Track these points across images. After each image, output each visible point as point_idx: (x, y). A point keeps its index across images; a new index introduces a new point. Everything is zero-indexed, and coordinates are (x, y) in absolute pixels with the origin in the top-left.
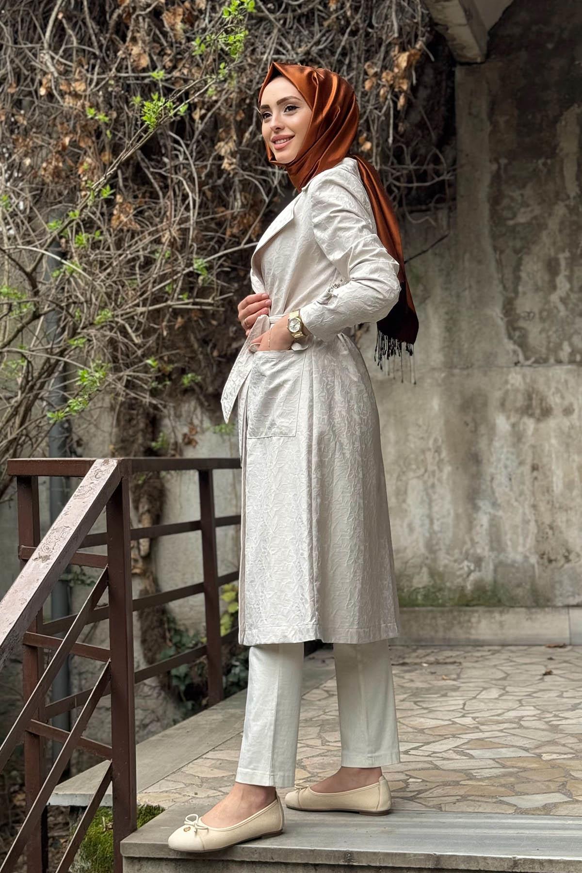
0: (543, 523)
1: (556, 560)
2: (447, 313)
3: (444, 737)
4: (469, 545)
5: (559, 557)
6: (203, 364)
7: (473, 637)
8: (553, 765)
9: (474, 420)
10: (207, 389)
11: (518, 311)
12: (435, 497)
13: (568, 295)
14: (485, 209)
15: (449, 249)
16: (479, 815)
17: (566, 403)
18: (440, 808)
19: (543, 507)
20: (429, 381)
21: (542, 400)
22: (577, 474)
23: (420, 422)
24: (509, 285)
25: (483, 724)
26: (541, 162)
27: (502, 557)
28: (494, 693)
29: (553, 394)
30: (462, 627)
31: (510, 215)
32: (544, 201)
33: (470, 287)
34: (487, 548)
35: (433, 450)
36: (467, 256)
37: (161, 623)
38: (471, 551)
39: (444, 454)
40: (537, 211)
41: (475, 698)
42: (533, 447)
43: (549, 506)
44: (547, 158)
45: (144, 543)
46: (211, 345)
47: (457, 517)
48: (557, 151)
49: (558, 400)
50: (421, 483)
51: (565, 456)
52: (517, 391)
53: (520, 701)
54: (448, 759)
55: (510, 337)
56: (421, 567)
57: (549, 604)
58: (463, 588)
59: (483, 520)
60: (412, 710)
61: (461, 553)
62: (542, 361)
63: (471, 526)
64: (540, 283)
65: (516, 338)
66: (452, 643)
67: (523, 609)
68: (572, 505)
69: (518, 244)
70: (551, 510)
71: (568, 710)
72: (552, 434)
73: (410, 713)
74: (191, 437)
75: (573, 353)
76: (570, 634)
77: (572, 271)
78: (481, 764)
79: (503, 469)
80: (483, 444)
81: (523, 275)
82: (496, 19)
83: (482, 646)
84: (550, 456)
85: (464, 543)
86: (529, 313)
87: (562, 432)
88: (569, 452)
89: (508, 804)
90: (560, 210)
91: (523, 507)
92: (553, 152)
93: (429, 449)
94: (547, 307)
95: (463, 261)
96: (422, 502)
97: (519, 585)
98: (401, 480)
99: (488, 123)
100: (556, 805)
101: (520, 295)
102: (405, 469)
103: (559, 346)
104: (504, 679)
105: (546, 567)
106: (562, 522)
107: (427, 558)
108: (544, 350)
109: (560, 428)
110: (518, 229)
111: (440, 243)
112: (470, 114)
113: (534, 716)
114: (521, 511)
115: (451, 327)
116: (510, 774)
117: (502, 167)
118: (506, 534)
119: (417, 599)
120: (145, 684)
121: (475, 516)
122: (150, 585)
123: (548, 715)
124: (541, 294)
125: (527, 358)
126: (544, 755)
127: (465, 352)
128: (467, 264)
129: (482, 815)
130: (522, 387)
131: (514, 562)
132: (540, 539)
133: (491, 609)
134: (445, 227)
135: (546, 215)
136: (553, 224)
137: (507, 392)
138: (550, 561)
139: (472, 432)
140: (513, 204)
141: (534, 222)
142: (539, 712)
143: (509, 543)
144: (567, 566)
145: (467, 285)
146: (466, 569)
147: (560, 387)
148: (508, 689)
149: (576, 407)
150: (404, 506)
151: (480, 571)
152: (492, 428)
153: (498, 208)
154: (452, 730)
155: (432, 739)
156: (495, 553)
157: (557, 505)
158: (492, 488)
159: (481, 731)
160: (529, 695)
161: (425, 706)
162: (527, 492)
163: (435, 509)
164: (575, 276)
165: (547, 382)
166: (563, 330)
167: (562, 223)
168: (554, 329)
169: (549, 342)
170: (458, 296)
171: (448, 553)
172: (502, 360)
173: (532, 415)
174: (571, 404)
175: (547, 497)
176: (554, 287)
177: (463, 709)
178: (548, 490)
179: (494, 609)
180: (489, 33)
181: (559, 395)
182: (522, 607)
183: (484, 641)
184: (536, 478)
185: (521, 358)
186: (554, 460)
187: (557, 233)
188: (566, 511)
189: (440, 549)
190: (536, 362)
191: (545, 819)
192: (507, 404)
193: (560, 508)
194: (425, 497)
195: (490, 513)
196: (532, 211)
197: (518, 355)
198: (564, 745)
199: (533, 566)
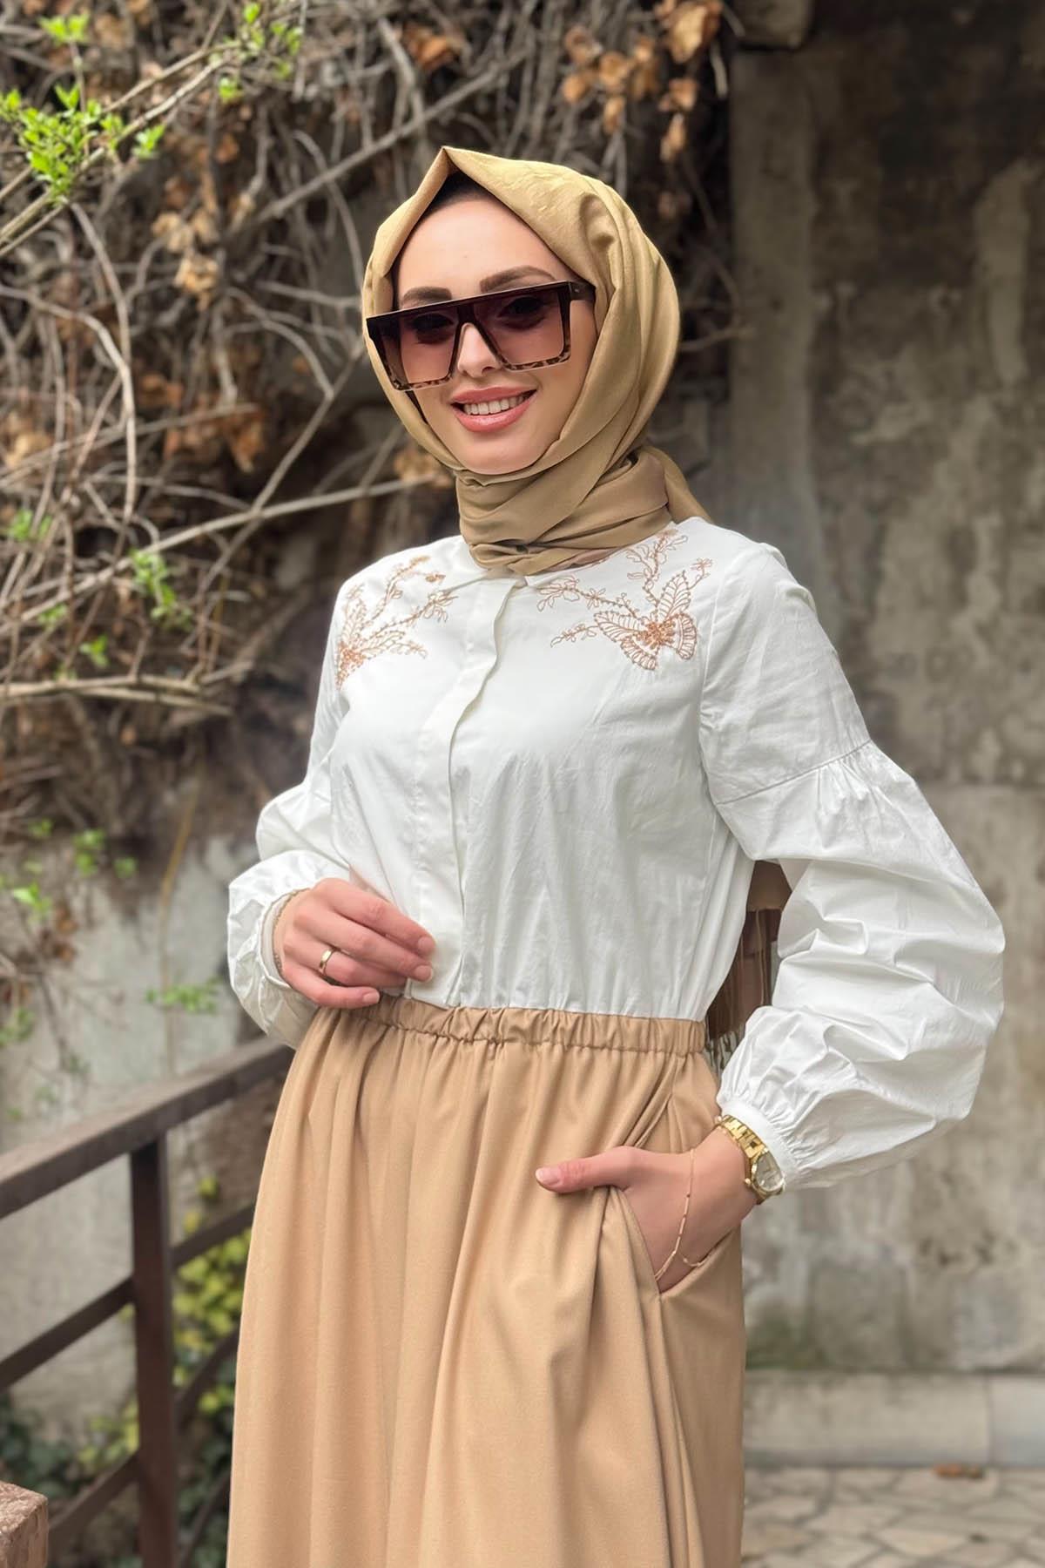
0: (928, 1169)
1: (958, 1258)
5: (965, 1251)
6: (97, 762)
11: (876, 653)
13: (995, 618)
14: (800, 405)
24: (855, 588)
26: (935, 295)
27: (827, 1247)
31: (859, 422)
32: (940, 389)
34: (792, 1225)
44: (950, 287)
48: (976, 271)
57: (940, 1364)
62: (931, 774)
64: (928, 589)
67: (878, 1381)
68: (1001, 1123)
69: (879, 491)
74: (62, 940)
75: (1006, 758)
76: (991, 1439)
81: (889, 566)
86: (901, 659)
90: (980, 412)
92: (963, 272)
94: (943, 645)
99: (810, 196)
101: (881, 615)
103: (972, 741)
105: (934, 1275)
106: (973, 1165)
108: (936, 748)
110: (881, 454)
112: (766, 171)
117: (843, 303)
124: (931, 612)
131: (858, 1260)
132: (919, 1206)
133: (798, 1378)
134: (702, 444)
135: (946, 424)
138: (944, 1260)
140: (866, 395)
141: (917, 439)
143: (846, 1216)
144: (986, 1273)
147: (974, 838)
149: (1011, 886)
151: (774, 1281)
153: (831, 401)
156: (813, 1238)
164: (1013, 573)
166: (982, 702)
168: (961, 699)
169: (949, 731)
176: (959, 598)
179: (808, 1375)
182: (875, 1371)
187: (972, 469)
196: (913, 413)
199: (902, 1273)
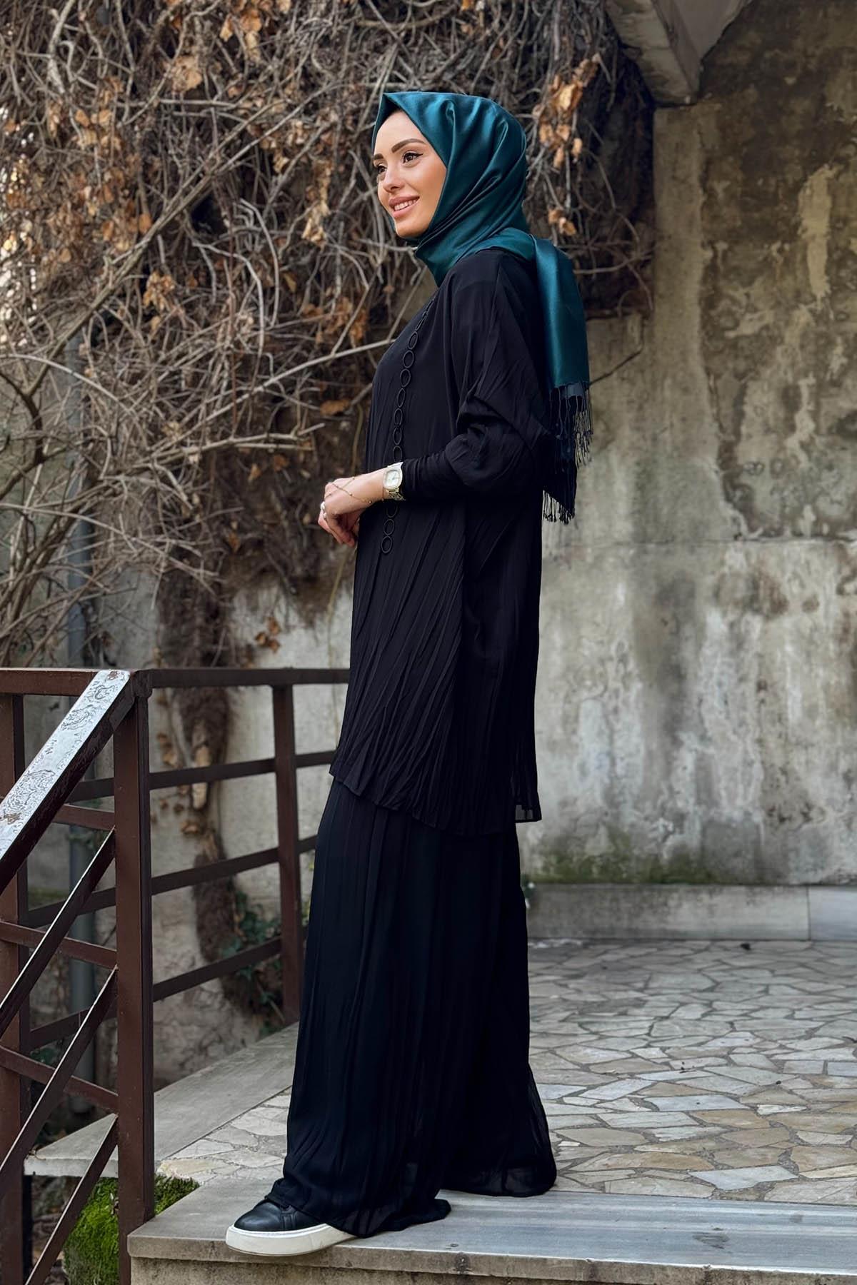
0: (772, 765)
1: (790, 818)
2: (638, 464)
3: (617, 1077)
4: (665, 796)
5: (795, 814)
6: (288, 534)
7: (669, 927)
8: (773, 1123)
9: (675, 617)
10: (293, 570)
11: (741, 461)
12: (618, 726)
13: (812, 439)
14: (694, 313)
15: (642, 371)
16: (659, 1199)
17: (808, 593)
18: (603, 1189)
19: (772, 742)
20: (611, 560)
21: (773, 588)
22: (821, 695)
23: (599, 619)
24: (728, 424)
25: (675, 1059)
26: (775, 247)
27: (712, 812)
28: (696, 1011)
29: (789, 580)
30: (655, 913)
31: (730, 324)
32: (779, 303)
33: (672, 425)
34: (692, 800)
35: (616, 660)
36: (668, 382)
37: (226, 902)
38: (669, 805)
39: (632, 665)
40: (769, 318)
41: (667, 1018)
42: (760, 656)
43: (782, 741)
44: (784, 242)
45: (200, 790)
46: (300, 506)
47: (650, 754)
48: (799, 232)
49: (796, 589)
50: (599, 707)
51: (806, 669)
52: (736, 575)
53: (732, 1024)
54: (621, 1112)
55: (728, 499)
56: (597, 826)
57: (780, 881)
58: (657, 858)
59: (687, 760)
60: (575, 1035)
61: (655, 807)
62: (773, 533)
63: (668, 770)
64: (772, 422)
65: (736, 500)
66: (641, 936)
67: (743, 889)
68: (815, 739)
69: (742, 365)
70: (784, 746)
71: (800, 1038)
72: (787, 638)
73: (572, 1040)
74: (271, 638)
75: (817, 523)
76: (810, 925)
77: (818, 405)
78: (669, 1119)
79: (716, 688)
80: (687, 651)
81: (748, 409)
82: (714, 42)
83: (683, 940)
84: (783, 669)
85: (660, 792)
86: (755, 465)
87: (803, 637)
88: (811, 665)
89: (702, 1182)
90: (802, 316)
91: (744, 742)
92: (791, 233)
93: (611, 659)
94: (781, 456)
95: (662, 389)
96: (600, 733)
97: (737, 854)
98: (570, 702)
99: (701, 192)
100: (772, 1185)
101: (744, 438)
102: (576, 687)
103: (798, 512)
104: (711, 990)
105: (777, 828)
106: (800, 764)
107: (606, 814)
108: (776, 518)
109: (798, 631)
110: (743, 343)
111: (629, 364)
112: (674, 178)
113: (751, 1046)
114: (740, 748)
115: (644, 482)
116: (711, 1137)
117: (720, 254)
118: (719, 781)
119: (591, 872)
120: (202, 990)
121: (675, 754)
122: (211, 848)
123: (772, 1046)
124: (773, 436)
125: (752, 529)
126: (761, 1107)
127: (664, 520)
128: (667, 393)
129: (664, 1200)
130: (745, 570)
131: (731, 820)
132: (767, 788)
133: (696, 887)
134: (637, 340)
135: (782, 324)
136: (791, 337)
137: (723, 577)
138: (782, 820)
139: (672, 633)
140: (734, 308)
141: (764, 333)
142: (758, 1040)
143: (723, 793)
144: (806, 827)
145: (667, 423)
146: (661, 830)
147: (799, 570)
148: (716, 1005)
149: (821, 599)
150: (575, 739)
151: (681, 833)
152: (701, 630)
153: (713, 313)
154: (631, 1067)
155: (599, 1080)
156: (704, 807)
157: (793, 740)
158: (700, 714)
159: (673, 1069)
160: (745, 1015)
161: (594, 1029)
162: (749, 721)
163: (619, 743)
164: (823, 412)
165: (781, 562)
166: (805, 489)
167: (804, 335)
168: (791, 487)
169: (784, 506)
170: (655, 439)
171: (636, 807)
172: (716, 533)
173: (757, 611)
174: (815, 596)
175: (778, 727)
176: (792, 428)
177: (649, 1034)
178: (780, 718)
179: (701, 887)
180: (703, 62)
181: (797, 582)
182: (741, 884)
183: (686, 933)
184: (763, 701)
185: (744, 528)
186: (789, 676)
187: (798, 350)
188: (806, 748)
189: (625, 802)
190: (766, 534)
191: (756, 1207)
192: (722, 594)
193: (798, 744)
194: (604, 727)
195: (696, 750)
196: (761, 318)
197: (739, 525)
198: (791, 1092)
199: (757, 827)
